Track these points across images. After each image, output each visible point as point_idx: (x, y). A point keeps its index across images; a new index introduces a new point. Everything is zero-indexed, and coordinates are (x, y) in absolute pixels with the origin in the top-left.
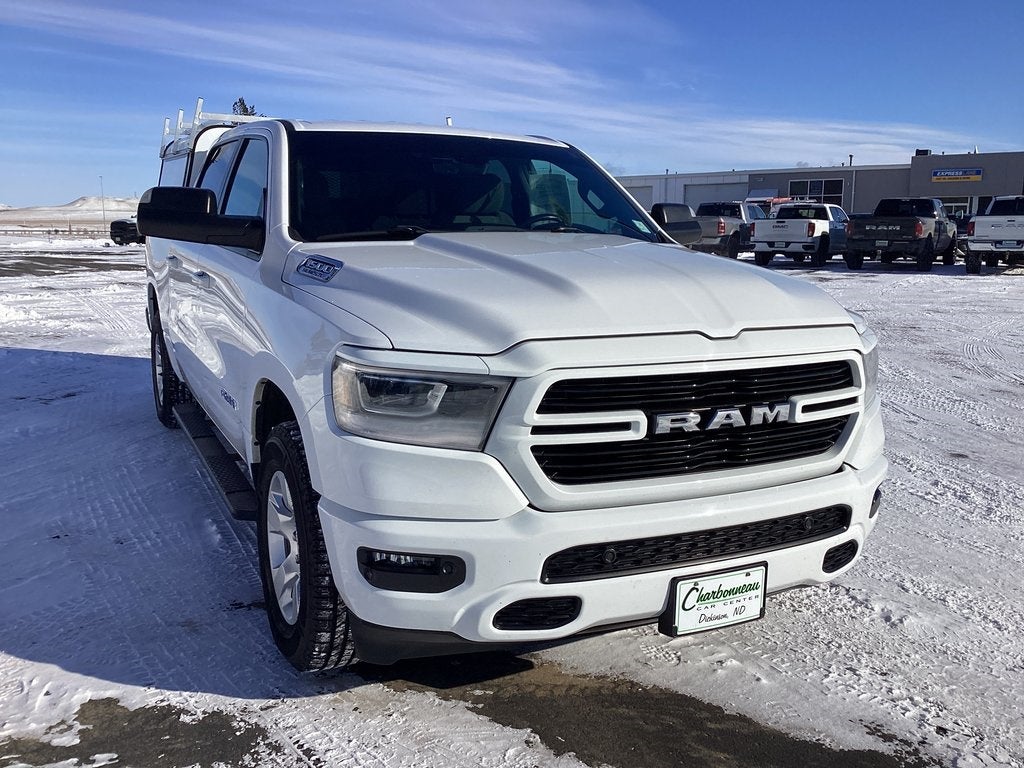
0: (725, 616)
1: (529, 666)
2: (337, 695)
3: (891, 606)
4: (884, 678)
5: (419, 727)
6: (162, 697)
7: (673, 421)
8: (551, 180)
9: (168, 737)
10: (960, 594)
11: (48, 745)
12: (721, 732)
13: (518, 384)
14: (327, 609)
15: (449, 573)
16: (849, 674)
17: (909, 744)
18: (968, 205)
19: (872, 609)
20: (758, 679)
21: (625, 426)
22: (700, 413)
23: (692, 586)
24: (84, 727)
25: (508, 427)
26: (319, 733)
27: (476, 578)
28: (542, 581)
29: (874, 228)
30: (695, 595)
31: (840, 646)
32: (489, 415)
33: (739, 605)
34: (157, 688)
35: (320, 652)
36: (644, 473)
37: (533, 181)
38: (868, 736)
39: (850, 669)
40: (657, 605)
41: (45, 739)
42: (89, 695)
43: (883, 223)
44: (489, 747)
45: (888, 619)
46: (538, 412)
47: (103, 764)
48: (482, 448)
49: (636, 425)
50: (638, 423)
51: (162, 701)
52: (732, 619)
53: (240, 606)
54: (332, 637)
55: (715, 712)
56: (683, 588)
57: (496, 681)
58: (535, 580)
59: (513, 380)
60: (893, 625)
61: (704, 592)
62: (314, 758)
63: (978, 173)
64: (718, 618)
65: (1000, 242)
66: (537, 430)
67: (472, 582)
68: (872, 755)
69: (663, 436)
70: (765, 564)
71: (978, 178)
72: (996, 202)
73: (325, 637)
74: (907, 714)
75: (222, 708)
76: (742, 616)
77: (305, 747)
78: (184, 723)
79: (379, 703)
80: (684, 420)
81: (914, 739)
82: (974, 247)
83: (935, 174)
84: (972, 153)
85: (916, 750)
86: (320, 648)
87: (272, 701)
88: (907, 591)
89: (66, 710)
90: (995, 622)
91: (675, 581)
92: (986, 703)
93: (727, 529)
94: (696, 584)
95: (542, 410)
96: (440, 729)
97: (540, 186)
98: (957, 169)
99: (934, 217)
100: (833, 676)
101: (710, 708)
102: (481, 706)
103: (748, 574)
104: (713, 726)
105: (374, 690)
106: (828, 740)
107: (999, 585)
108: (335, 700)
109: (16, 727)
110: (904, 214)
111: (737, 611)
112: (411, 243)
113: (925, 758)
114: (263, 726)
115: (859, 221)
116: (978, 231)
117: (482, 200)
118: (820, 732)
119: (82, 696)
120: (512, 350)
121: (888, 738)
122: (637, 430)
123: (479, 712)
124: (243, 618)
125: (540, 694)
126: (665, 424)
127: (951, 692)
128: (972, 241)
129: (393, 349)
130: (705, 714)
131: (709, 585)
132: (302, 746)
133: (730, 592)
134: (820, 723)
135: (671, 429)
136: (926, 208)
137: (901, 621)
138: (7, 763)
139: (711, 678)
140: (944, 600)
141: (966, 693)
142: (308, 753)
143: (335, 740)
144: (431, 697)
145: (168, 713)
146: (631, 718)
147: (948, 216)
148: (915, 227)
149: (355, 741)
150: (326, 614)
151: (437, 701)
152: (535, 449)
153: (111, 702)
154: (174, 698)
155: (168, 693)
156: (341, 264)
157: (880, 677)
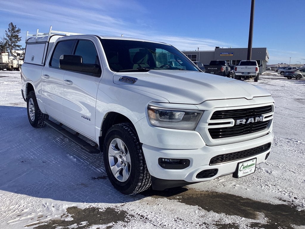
0: (248, 172)
1: (187, 190)
2: (140, 200)
3: (267, 169)
4: (275, 186)
5: (168, 207)
6: (90, 205)
7: (240, 121)
8: (162, 55)
9: (99, 216)
10: (281, 165)
11: (64, 221)
12: (245, 203)
13: (205, 112)
14: (142, 176)
15: (186, 164)
16: (267, 186)
17: (290, 202)
18: (230, 62)
19: (263, 170)
20: (246, 189)
21: (229, 123)
22: (245, 119)
23: (242, 165)
24: (72, 215)
25: (202, 124)
26: (142, 211)
27: (193, 165)
28: (209, 165)
29: (210, 69)
30: (242, 167)
31: (260, 180)
32: (197, 121)
33: (250, 169)
34: (86, 203)
35: (137, 189)
36: (231, 135)
37: (157, 55)
38: (280, 201)
39: (266, 185)
40: (234, 170)
41: (62, 219)
42: (67, 206)
43: (213, 67)
44: (190, 211)
45: (268, 172)
46: (210, 120)
47: (85, 224)
48: (194, 129)
49: (231, 122)
50: (233, 122)
51: (90, 206)
52: (249, 173)
53: (95, 178)
54: (141, 184)
55: (240, 198)
56: (240, 165)
57: (181, 194)
58: (207, 165)
59: (204, 111)
60: (269, 173)
61: (244, 166)
62: (145, 218)
63: (232, 54)
64: (247, 173)
65: (243, 73)
66: (210, 124)
67: (192, 166)
68: (283, 205)
69: (238, 125)
70: (256, 158)
71: (232, 55)
72: (241, 62)
73: (140, 184)
74: (286, 195)
75: (109, 206)
76: (251, 172)
77: (140, 215)
78: (101, 212)
79: (152, 202)
80: (242, 121)
81: (290, 201)
82: (237, 74)
83: (221, 54)
84: (230, 48)
85: (292, 203)
86: (138, 187)
87: (123, 204)
88: (268, 165)
89: (63, 211)
90: (293, 171)
91: (238, 164)
92: (301, 191)
93: (242, 151)
94: (243, 164)
95: (212, 119)
96: (174, 207)
97: (159, 56)
98: (226, 52)
99: (225, 66)
100: (263, 187)
101: (238, 197)
102: (181, 201)
103: (253, 161)
104: (242, 201)
105: (149, 198)
106: (271, 203)
107: (288, 162)
108: (140, 202)
109: (51, 217)
110: (217, 65)
111: (250, 171)
112: (147, 73)
113: (295, 205)
114: (124, 210)
115: (206, 67)
116: (238, 70)
117: (141, 60)
118: (268, 201)
119: (65, 207)
120: (203, 103)
121: (285, 201)
122: (232, 124)
123: (181, 202)
124: (98, 182)
125: (194, 197)
126: (238, 122)
127: (292, 189)
128: (236, 73)
129: (169, 103)
130: (239, 199)
131: (245, 164)
132: (139, 215)
133: (249, 166)
134: (267, 199)
135: (240, 123)
136: (223, 63)
137: (271, 173)
138: (55, 227)
139: (234, 190)
140: (278, 167)
141: (296, 189)
142: (142, 216)
143: (148, 212)
144: (166, 199)
145: (94, 209)
146: (221, 201)
147: (228, 66)
148: (221, 68)
149: (153, 212)
150: (141, 177)
151: (168, 200)
152: (209, 129)
153: (75, 208)
154: (94, 205)
155: (91, 204)
156: (137, 79)
157: (274, 186)
